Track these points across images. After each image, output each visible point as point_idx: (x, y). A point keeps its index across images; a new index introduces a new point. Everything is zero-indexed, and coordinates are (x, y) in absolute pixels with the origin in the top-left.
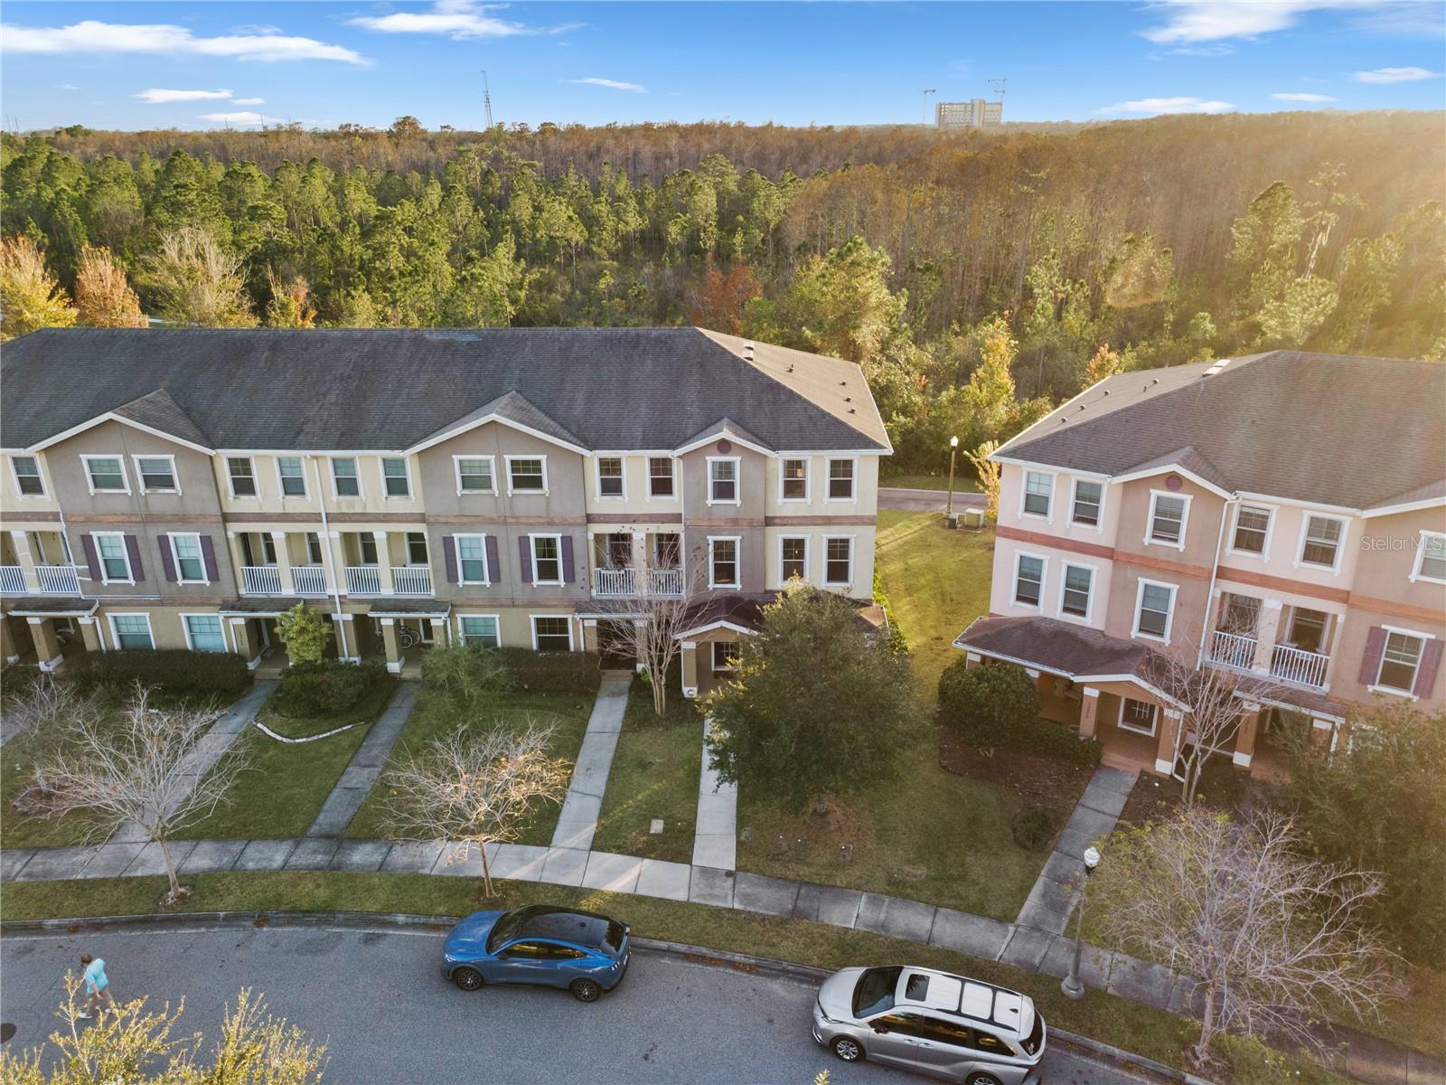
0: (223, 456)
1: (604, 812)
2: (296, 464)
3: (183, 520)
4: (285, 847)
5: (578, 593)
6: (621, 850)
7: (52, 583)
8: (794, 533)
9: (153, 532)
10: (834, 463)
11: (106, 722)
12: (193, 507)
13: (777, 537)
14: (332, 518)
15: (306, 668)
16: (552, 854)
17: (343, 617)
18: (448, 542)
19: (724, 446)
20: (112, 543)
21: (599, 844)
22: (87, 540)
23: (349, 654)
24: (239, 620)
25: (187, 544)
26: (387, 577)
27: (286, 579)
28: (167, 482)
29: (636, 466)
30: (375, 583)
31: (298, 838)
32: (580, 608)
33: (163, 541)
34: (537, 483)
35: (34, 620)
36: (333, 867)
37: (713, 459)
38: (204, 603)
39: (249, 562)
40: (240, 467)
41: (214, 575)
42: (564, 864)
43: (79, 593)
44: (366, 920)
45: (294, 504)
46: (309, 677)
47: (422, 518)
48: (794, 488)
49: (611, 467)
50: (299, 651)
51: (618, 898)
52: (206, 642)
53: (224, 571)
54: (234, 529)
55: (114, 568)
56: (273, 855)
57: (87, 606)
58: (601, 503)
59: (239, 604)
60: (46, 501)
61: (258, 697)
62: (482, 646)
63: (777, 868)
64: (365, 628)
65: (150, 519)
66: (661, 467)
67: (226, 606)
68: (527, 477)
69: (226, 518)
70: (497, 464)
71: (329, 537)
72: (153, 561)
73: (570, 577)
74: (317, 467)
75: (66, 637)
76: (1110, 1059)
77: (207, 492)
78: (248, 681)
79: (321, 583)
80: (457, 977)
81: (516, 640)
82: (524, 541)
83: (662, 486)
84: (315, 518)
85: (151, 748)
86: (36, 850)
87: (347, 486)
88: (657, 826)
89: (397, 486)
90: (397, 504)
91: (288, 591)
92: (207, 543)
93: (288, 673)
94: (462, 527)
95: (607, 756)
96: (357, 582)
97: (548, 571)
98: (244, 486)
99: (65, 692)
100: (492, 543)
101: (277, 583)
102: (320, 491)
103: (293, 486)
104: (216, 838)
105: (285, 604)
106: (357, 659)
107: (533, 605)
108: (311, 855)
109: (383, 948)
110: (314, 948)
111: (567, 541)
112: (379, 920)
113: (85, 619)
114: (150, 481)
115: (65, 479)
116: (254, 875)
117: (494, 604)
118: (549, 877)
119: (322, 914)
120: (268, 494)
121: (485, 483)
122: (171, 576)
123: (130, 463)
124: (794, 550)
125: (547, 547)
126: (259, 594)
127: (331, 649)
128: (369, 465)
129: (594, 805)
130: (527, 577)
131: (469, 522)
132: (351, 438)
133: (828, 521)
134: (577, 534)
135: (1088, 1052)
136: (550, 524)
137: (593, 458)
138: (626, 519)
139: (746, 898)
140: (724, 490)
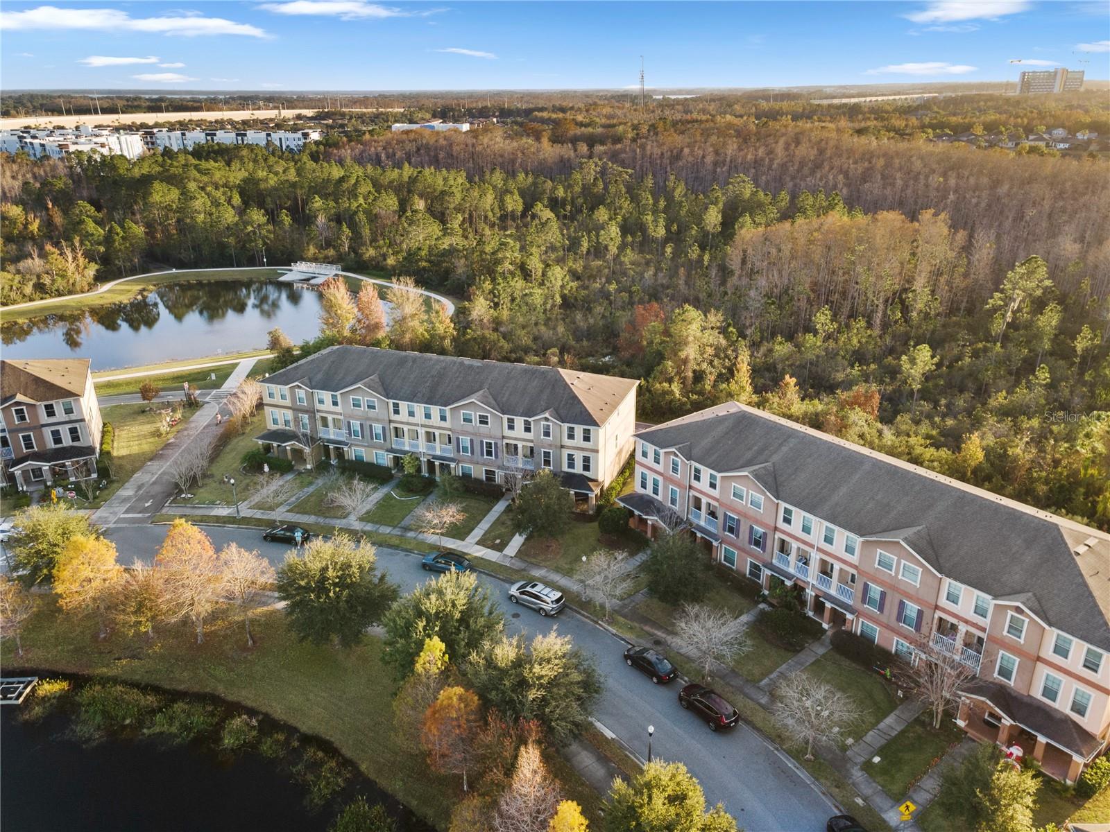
0: (391, 402)
1: (484, 535)
2: (413, 407)
3: (377, 421)
4: (391, 528)
5: (499, 462)
6: (484, 546)
7: (338, 435)
8: (571, 452)
9: (368, 423)
10: (584, 430)
11: (348, 483)
12: (381, 417)
13: (565, 452)
14: (422, 426)
15: (410, 475)
16: (463, 543)
17: (424, 459)
18: (458, 439)
19: (547, 419)
20: (356, 424)
21: (478, 543)
22: (349, 423)
23: (425, 473)
24: (391, 455)
25: (378, 428)
26: (438, 449)
27: (407, 444)
28: (374, 407)
29: (519, 422)
30: (434, 449)
31: (394, 527)
32: (499, 468)
33: (371, 426)
34: (486, 423)
35: (331, 446)
36: (402, 536)
37: (543, 423)
38: (381, 448)
39: (397, 436)
40: (396, 405)
41: (385, 440)
42: (466, 546)
43: (344, 439)
44: (406, 550)
45: (411, 420)
46: (410, 479)
47: (450, 430)
48: (571, 437)
49: (511, 421)
50: (409, 469)
51: (476, 557)
52: (381, 462)
53: (388, 438)
54: (393, 425)
55: (356, 433)
56: (387, 530)
57: (346, 444)
58: (507, 432)
59: (391, 450)
60: (339, 409)
61: (393, 483)
62: (466, 476)
63: (526, 558)
64: (431, 465)
65: (368, 419)
66: (527, 423)
67: (387, 451)
68: (484, 421)
69: (390, 421)
70: (475, 415)
71: (422, 431)
72: (367, 433)
73: (496, 456)
74: (419, 408)
75: (340, 454)
76: (583, 615)
77: (386, 412)
78: (391, 477)
79: (417, 446)
80: (424, 566)
81: (479, 476)
82: (482, 442)
83: (528, 429)
84: (417, 425)
85: (358, 492)
86: (327, 517)
87: (428, 416)
88: (498, 541)
89: (443, 418)
90: (443, 424)
91: (407, 448)
92: (384, 428)
93: (404, 476)
94: (463, 435)
95: (493, 519)
96: (429, 448)
97: (489, 453)
98: (397, 412)
99: (338, 473)
100: (472, 441)
101: (403, 444)
102: (419, 417)
103: (411, 414)
104: (373, 522)
105: (405, 452)
106: (427, 475)
107: (484, 464)
108: (397, 532)
109: (410, 558)
110: (391, 554)
111: (496, 444)
112: (410, 551)
113: (346, 448)
114: (369, 407)
115: (345, 402)
116: (380, 534)
117: (471, 462)
118: (460, 549)
119: (396, 547)
120: (403, 415)
121: (470, 421)
122: (372, 438)
123: (364, 400)
124: (571, 458)
125: (489, 445)
126: (398, 448)
127: (419, 470)
128: (435, 410)
129: (483, 532)
130: (482, 455)
131: (465, 433)
132: (430, 401)
133: (583, 449)
134: (499, 442)
135: (579, 613)
136: (490, 437)
137: (505, 417)
138: (516, 439)
139: (513, 564)
140: (547, 434)
